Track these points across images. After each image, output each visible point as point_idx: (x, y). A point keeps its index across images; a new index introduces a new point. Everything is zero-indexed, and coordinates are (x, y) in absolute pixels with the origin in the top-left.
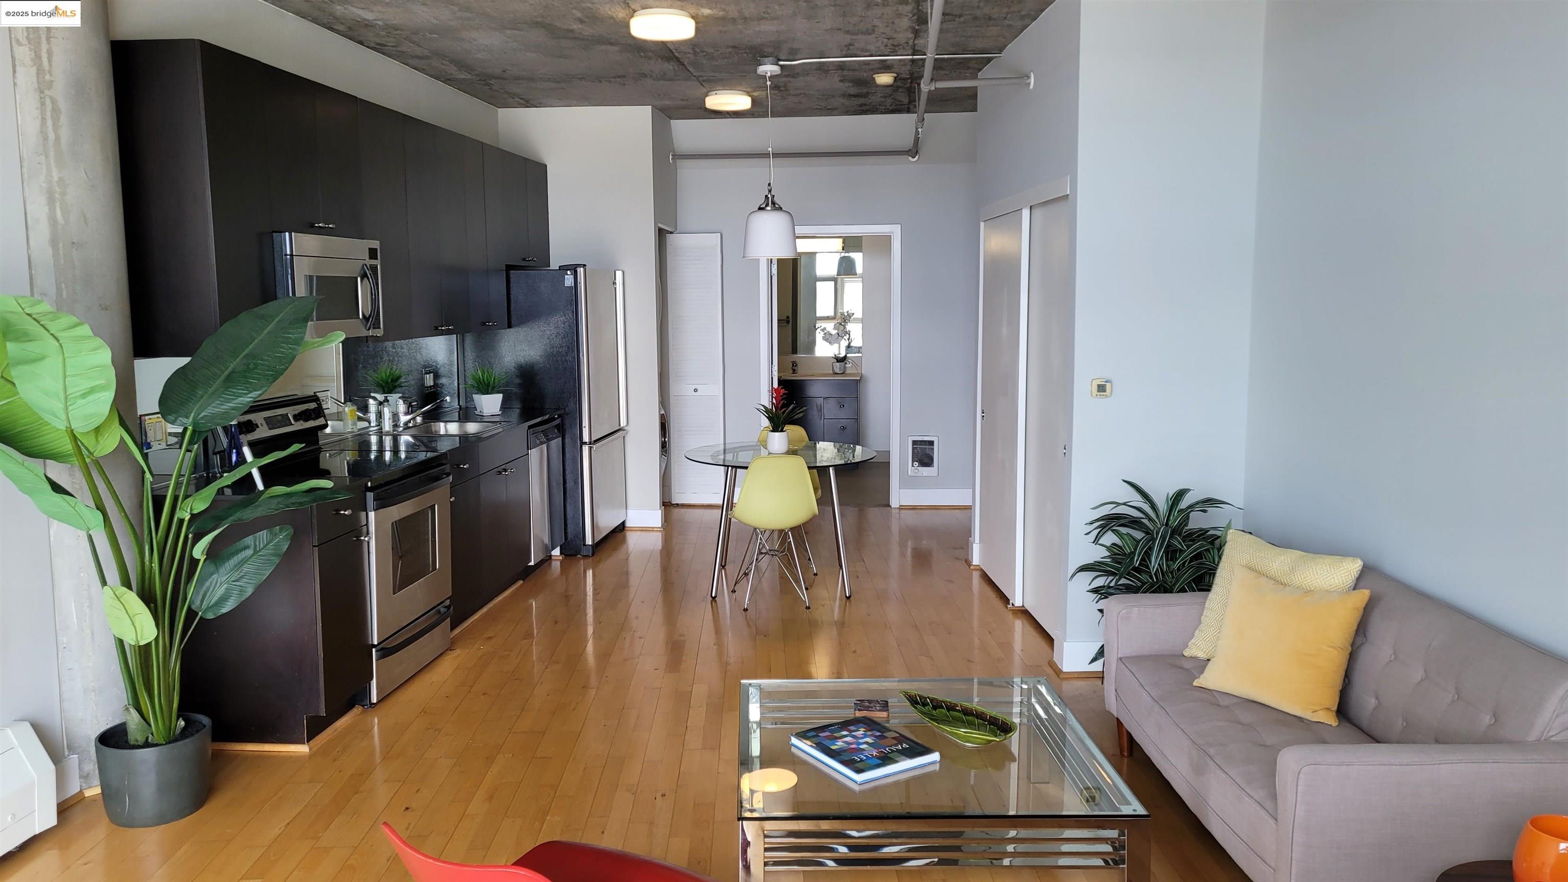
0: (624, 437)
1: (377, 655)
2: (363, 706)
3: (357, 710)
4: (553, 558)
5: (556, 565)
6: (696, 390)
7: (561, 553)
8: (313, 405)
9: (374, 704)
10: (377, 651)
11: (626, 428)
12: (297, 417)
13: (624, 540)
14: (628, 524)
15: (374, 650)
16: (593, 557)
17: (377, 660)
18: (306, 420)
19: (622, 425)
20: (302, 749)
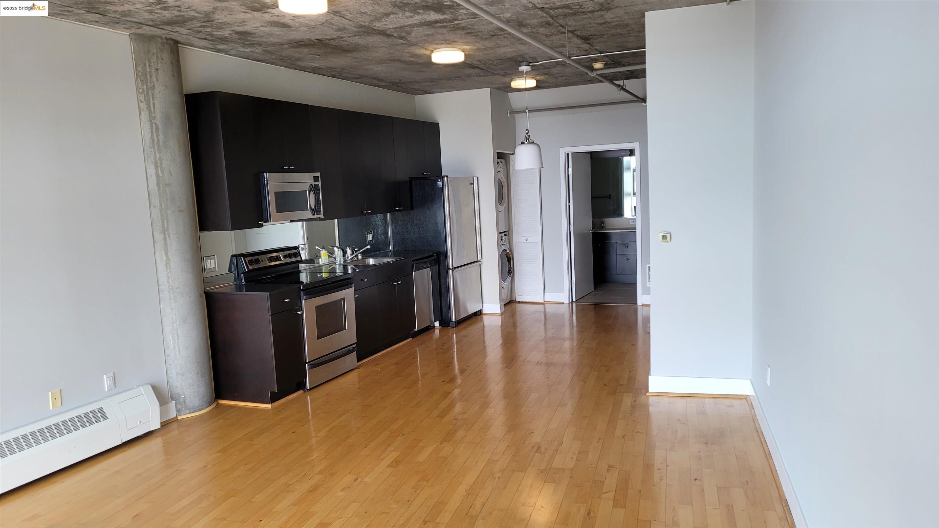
0: (480, 265)
1: (308, 367)
2: (304, 390)
3: (301, 392)
4: (435, 328)
5: (437, 332)
6: (527, 240)
7: (440, 325)
8: (294, 251)
9: (308, 390)
10: (308, 365)
11: (481, 261)
12: (285, 257)
13: (482, 320)
14: (484, 311)
15: (307, 364)
16: (457, 328)
17: (308, 369)
18: (290, 258)
19: (479, 259)
20: (268, 406)
